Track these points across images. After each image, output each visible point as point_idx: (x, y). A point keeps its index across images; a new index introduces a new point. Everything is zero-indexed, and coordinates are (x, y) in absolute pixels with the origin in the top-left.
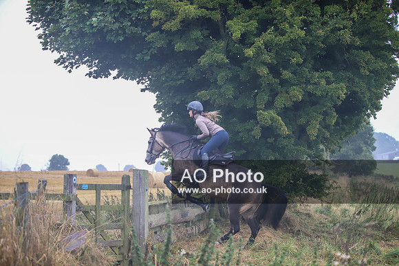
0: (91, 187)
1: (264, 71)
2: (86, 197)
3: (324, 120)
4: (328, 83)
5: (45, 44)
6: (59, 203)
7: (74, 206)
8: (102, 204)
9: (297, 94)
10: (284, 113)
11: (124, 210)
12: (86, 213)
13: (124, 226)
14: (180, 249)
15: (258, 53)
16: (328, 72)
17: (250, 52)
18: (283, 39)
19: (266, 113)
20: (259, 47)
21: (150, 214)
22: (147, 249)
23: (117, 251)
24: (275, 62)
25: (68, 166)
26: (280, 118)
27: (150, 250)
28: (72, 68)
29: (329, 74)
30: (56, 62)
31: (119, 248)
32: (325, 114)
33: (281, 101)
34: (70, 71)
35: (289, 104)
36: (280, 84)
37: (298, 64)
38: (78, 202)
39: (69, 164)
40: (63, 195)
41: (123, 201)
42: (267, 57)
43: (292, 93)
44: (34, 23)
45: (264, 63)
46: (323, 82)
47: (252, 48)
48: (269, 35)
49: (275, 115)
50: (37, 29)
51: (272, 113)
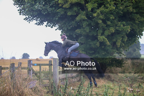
0: (38, 65)
1: (100, 22)
2: (36, 69)
3: (122, 39)
4: (124, 26)
5: (20, 13)
6: (26, 71)
7: (31, 72)
8: (42, 71)
9: (112, 30)
10: (108, 37)
11: (50, 73)
12: (36, 74)
13: (50, 79)
14: (70, 87)
15: (98, 15)
16: (124, 22)
17: (95, 15)
18: (107, 10)
19: (101, 37)
20: (99, 13)
21: (59, 74)
22: (58, 87)
23: (47, 88)
24: (105, 19)
25: (29, 57)
26: (106, 39)
27: (59, 87)
28: (30, 21)
29: (124, 23)
30: (24, 19)
31: (48, 87)
32: (123, 37)
33: (107, 33)
34: (29, 23)
35: (110, 34)
36: (106, 27)
37: (113, 19)
38: (33, 70)
39: (29, 56)
40: (28, 68)
41: (49, 70)
42: (101, 17)
43: (110, 30)
44: (16, 5)
45: (100, 19)
46: (122, 25)
47: (96, 13)
48: (102, 8)
49: (105, 38)
50: (17, 7)
51: (104, 37)
